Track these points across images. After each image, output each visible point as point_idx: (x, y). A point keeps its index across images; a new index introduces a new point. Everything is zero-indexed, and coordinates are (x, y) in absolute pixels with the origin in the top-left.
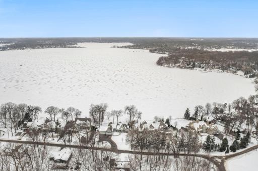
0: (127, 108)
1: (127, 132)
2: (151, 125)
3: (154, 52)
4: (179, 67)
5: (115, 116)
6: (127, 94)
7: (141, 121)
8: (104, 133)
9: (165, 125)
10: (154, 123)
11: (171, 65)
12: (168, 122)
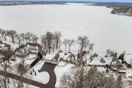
0: (80, 38)
1: (74, 64)
2: (102, 59)
3: (110, 8)
4: (127, 15)
5: (67, 45)
6: (86, 29)
7: (92, 53)
8: (49, 62)
9: (119, 62)
10: (106, 56)
11: (121, 14)
12: (122, 57)
